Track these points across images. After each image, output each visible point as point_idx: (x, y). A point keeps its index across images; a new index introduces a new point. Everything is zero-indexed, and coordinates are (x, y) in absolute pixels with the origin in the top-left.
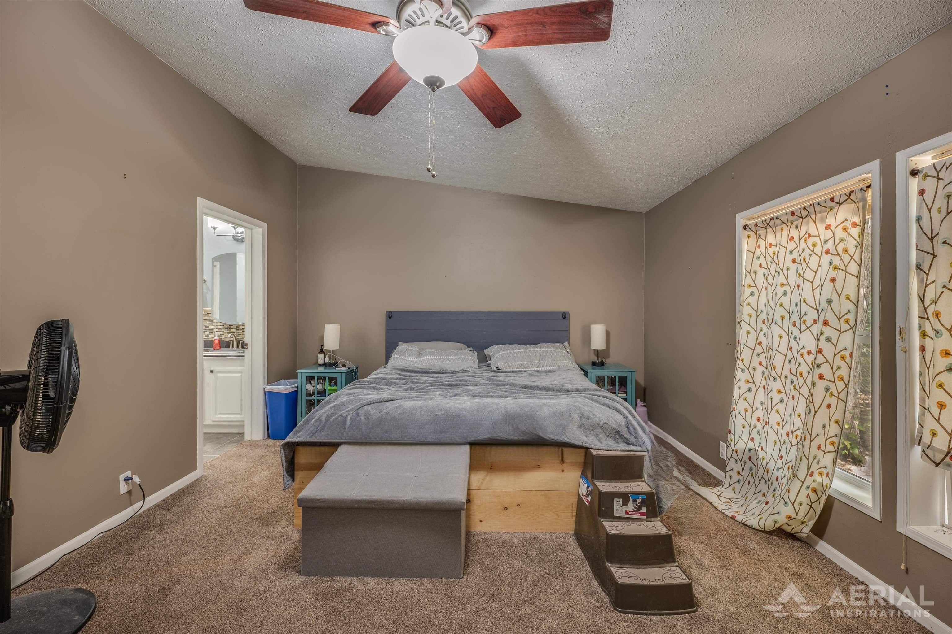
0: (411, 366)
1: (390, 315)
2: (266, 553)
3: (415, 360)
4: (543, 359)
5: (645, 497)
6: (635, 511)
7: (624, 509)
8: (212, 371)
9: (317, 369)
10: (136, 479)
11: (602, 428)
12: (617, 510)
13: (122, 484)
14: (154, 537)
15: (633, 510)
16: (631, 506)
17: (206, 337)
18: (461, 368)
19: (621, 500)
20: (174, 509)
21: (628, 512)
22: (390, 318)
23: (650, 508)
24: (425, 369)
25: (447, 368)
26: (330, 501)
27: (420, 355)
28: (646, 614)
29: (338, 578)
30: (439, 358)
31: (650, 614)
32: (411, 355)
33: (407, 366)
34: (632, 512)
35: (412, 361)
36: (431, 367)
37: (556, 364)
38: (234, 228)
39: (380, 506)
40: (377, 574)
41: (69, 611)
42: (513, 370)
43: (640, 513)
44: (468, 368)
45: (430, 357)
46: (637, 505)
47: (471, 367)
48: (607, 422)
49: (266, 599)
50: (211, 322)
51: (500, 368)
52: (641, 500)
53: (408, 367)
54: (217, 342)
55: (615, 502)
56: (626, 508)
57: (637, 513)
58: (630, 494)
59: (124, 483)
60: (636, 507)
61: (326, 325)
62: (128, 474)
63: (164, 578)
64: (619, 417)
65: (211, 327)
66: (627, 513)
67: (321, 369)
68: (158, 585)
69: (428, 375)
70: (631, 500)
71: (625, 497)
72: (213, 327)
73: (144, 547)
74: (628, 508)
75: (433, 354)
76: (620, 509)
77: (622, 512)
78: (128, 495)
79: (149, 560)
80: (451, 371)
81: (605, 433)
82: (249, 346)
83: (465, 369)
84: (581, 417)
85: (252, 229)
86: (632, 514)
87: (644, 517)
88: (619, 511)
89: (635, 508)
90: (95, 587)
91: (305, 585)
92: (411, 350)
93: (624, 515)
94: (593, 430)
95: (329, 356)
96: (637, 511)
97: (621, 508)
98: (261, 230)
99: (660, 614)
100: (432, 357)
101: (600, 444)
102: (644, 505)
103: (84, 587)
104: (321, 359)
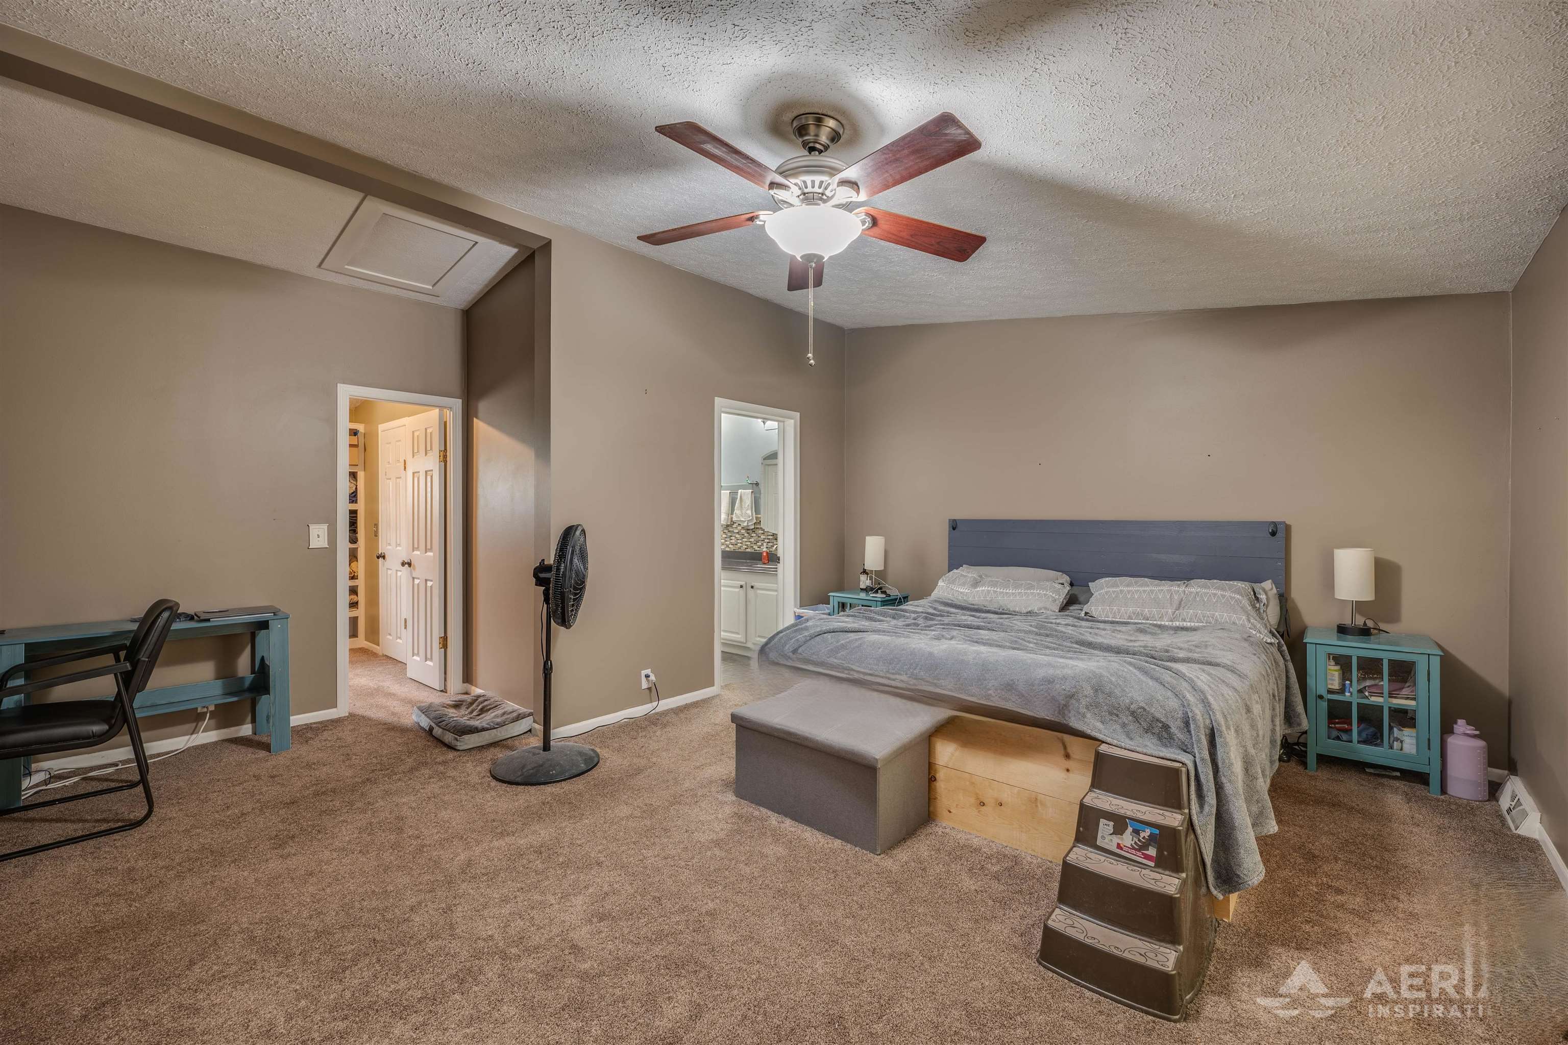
0: (959, 599)
1: (954, 525)
2: (722, 770)
3: (966, 591)
4: (1187, 607)
5: (1157, 832)
6: (1133, 848)
7: (1116, 839)
8: (752, 587)
9: (859, 594)
10: (652, 677)
11: (1133, 713)
12: (1103, 837)
13: (644, 679)
14: (655, 732)
15: (1131, 845)
16: (1127, 839)
17: (758, 549)
18: (1030, 609)
19: (1112, 823)
20: (682, 715)
21: (1121, 845)
22: (954, 529)
23: (1166, 853)
24: (978, 605)
25: (1009, 607)
26: (755, 723)
27: (976, 584)
28: (1078, 984)
29: (762, 809)
30: (1002, 590)
31: (1083, 986)
32: (963, 584)
33: (954, 599)
34: (1129, 848)
35: (961, 593)
36: (986, 604)
37: (1212, 618)
38: (764, 422)
39: (796, 740)
40: (797, 817)
41: (580, 759)
42: (1114, 619)
43: (1143, 854)
44: (1041, 609)
45: (986, 588)
46: (1139, 840)
47: (1046, 608)
48: (1146, 707)
49: (697, 802)
50: (762, 532)
51: (1094, 614)
52: (1149, 834)
53: (956, 600)
54: (765, 554)
55: (1101, 825)
56: (1119, 838)
57: (1139, 854)
58: (1129, 818)
59: (645, 679)
60: (1138, 842)
61: (867, 538)
62: (648, 671)
63: (643, 762)
64: (1173, 703)
65: (763, 537)
66: (1119, 846)
67: (863, 595)
68: (637, 765)
69: (974, 613)
70: (1130, 829)
71: (1120, 823)
72: (764, 537)
73: (645, 736)
74: (1122, 839)
75: (994, 585)
76: (1108, 838)
77: (1111, 844)
78: (648, 691)
79: (642, 747)
80: (1015, 612)
81: (1140, 724)
82: (781, 561)
83: (1036, 610)
84: (1096, 691)
85: (784, 422)
86: (1128, 852)
87: (1152, 864)
88: (1106, 840)
89: (1136, 843)
90: (603, 752)
91: (733, 803)
92: (965, 576)
93: (1114, 848)
94: (1117, 716)
95: (871, 579)
96: (1139, 850)
97: (1110, 837)
98: (792, 421)
99: (1101, 994)
100: (989, 589)
101: (1128, 741)
102: (1152, 843)
103: (598, 750)
104: (865, 581)
